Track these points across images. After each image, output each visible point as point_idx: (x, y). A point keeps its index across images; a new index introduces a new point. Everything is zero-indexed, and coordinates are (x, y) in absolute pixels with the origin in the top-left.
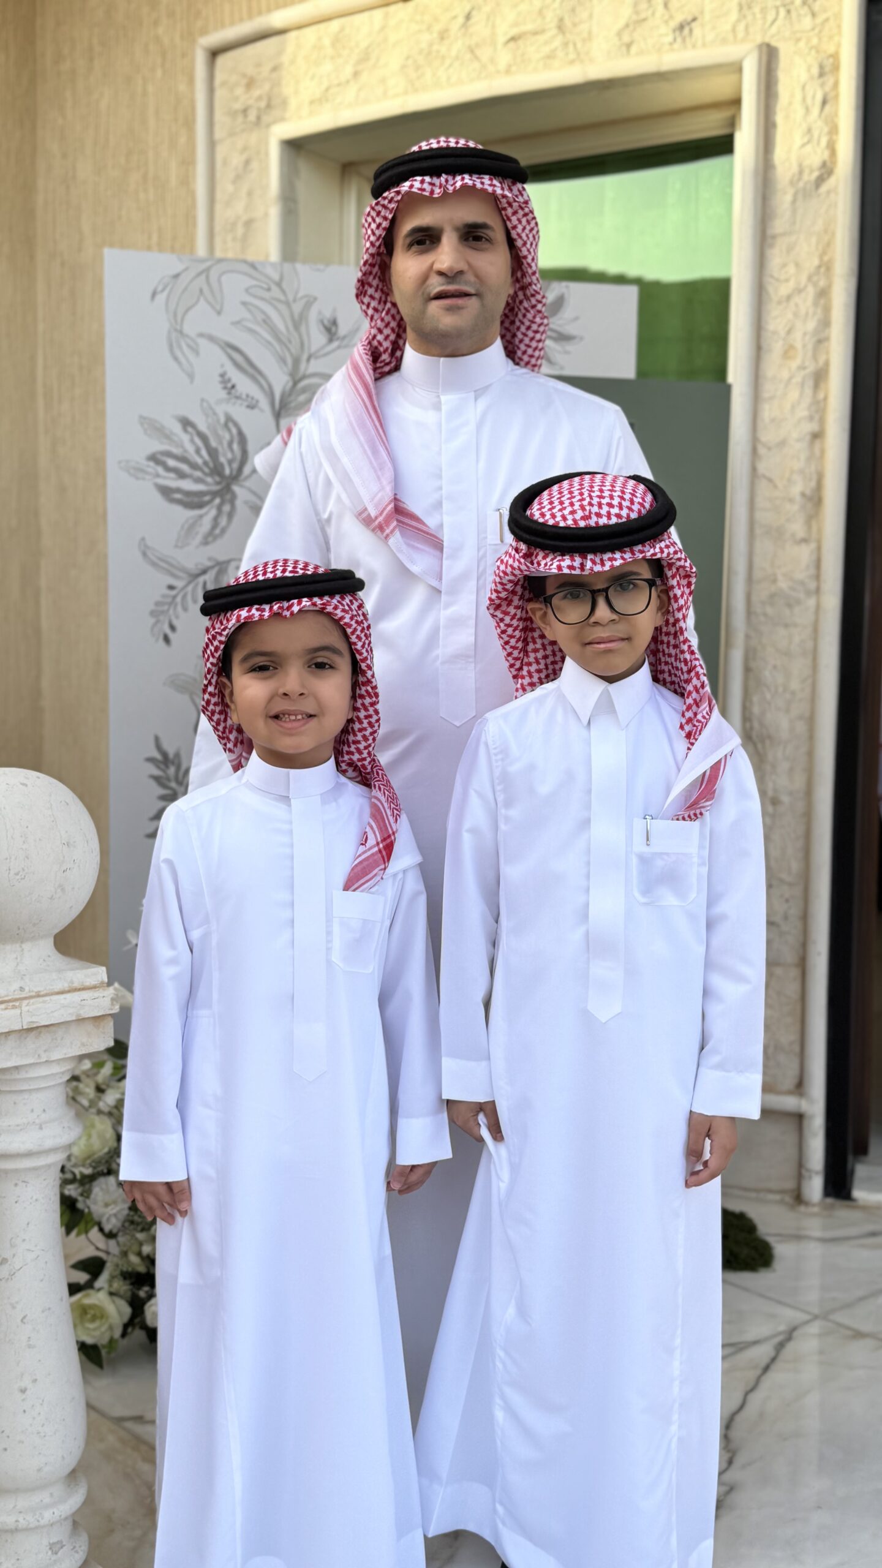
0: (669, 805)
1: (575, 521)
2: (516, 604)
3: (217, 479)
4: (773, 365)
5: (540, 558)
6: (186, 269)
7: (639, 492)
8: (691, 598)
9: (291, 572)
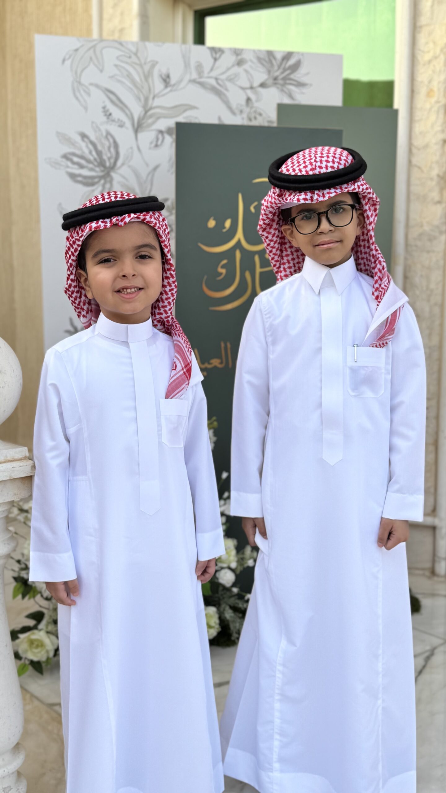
0: (367, 339)
1: (307, 171)
2: (275, 227)
3: (102, 169)
4: (421, 101)
5: (287, 196)
6: (82, 46)
7: (344, 154)
8: (376, 218)
9: (120, 198)
